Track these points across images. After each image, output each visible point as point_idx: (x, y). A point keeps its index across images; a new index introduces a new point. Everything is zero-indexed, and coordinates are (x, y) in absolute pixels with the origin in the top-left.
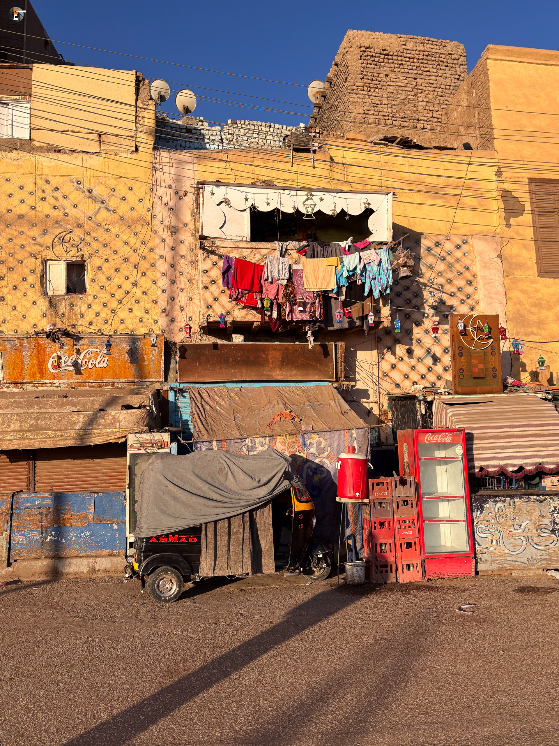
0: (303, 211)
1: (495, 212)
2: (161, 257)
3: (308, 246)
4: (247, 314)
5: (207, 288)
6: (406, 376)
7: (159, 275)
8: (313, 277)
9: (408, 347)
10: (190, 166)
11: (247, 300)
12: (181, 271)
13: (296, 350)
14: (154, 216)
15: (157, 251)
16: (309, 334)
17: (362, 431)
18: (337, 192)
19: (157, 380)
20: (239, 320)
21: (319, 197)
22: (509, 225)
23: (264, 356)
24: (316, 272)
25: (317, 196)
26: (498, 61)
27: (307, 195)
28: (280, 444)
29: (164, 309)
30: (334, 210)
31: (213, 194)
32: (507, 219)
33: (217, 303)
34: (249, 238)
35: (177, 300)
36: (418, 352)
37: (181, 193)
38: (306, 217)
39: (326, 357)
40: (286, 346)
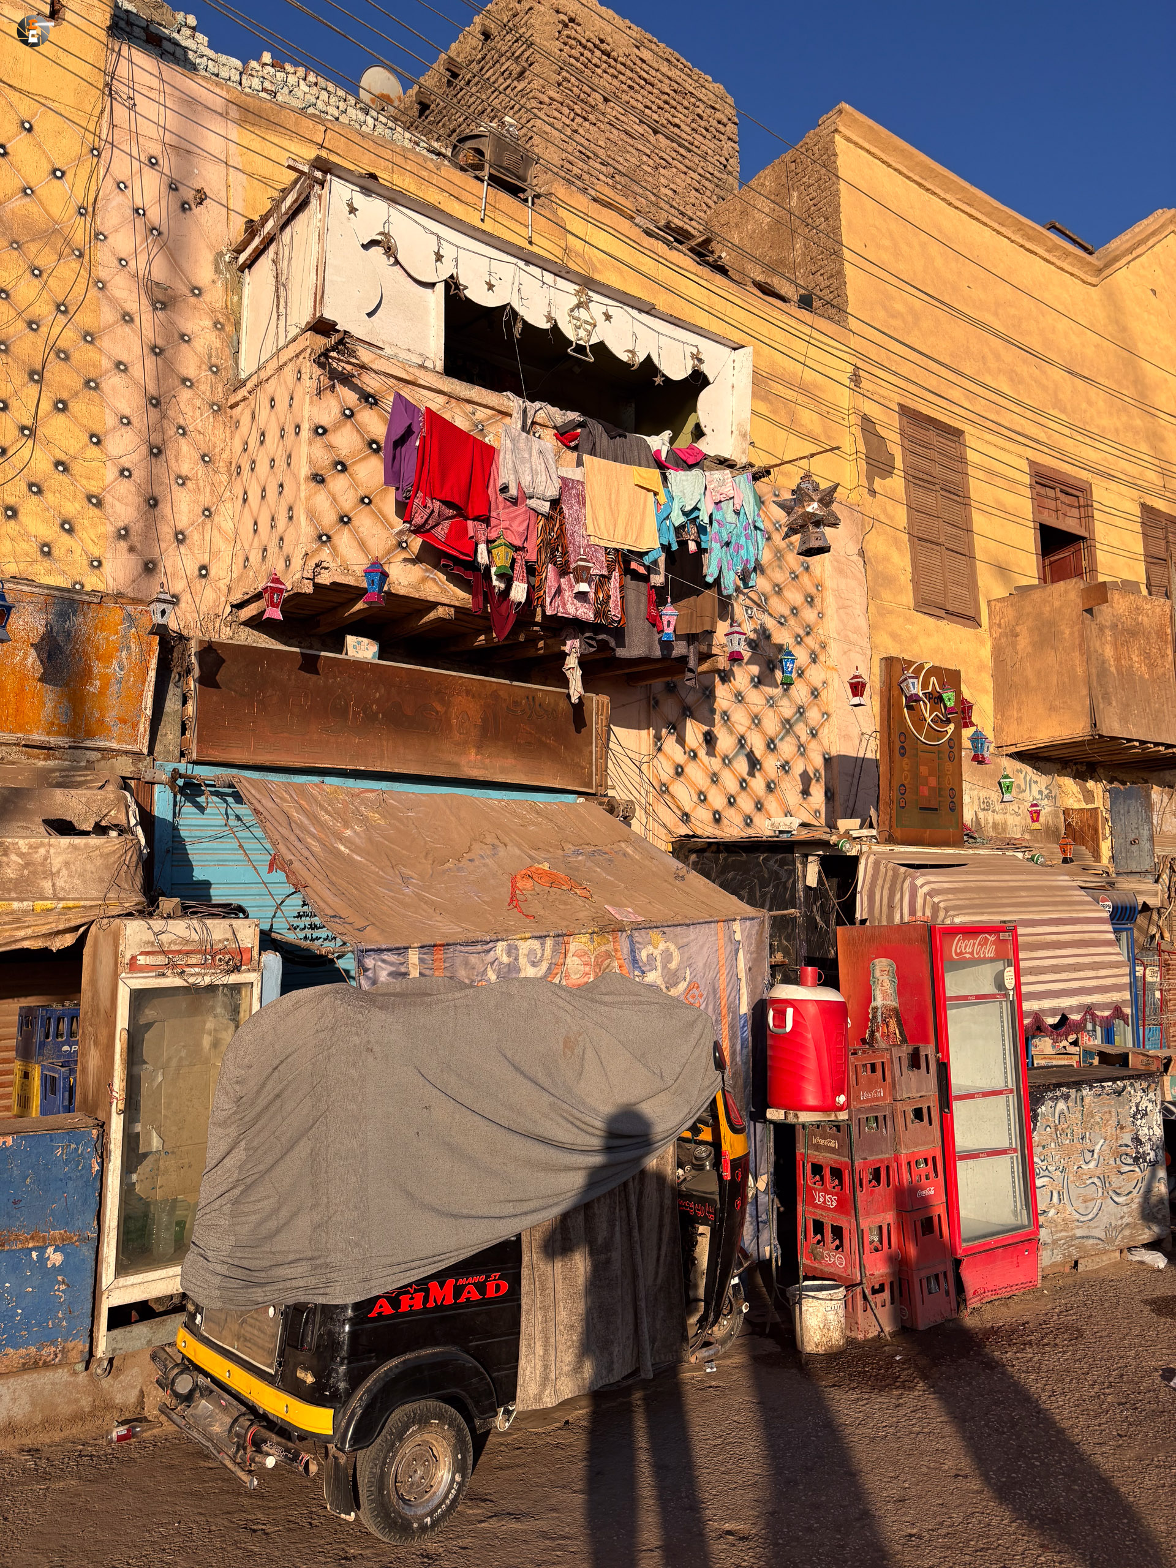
0: (569, 332)
1: (848, 457)
2: (120, 366)
3: (582, 425)
4: (424, 580)
5: (322, 481)
6: (702, 797)
7: (111, 421)
8: (607, 509)
9: (706, 728)
10: (218, 125)
11: (448, 535)
12: (182, 422)
13: (516, 703)
14: (99, 236)
15: (105, 343)
16: (572, 661)
17: (752, 926)
18: (640, 311)
19: (125, 747)
20: (402, 592)
21: (604, 309)
22: (873, 492)
23: (439, 708)
24: (613, 497)
25: (599, 305)
26: (852, 145)
27: (577, 293)
28: (576, 960)
29: (125, 529)
30: (632, 352)
31: (353, 210)
32: (870, 479)
33: (346, 530)
34: (440, 365)
35: (165, 508)
36: (725, 742)
37: (190, 195)
38: (573, 350)
39: (578, 731)
40: (495, 687)
